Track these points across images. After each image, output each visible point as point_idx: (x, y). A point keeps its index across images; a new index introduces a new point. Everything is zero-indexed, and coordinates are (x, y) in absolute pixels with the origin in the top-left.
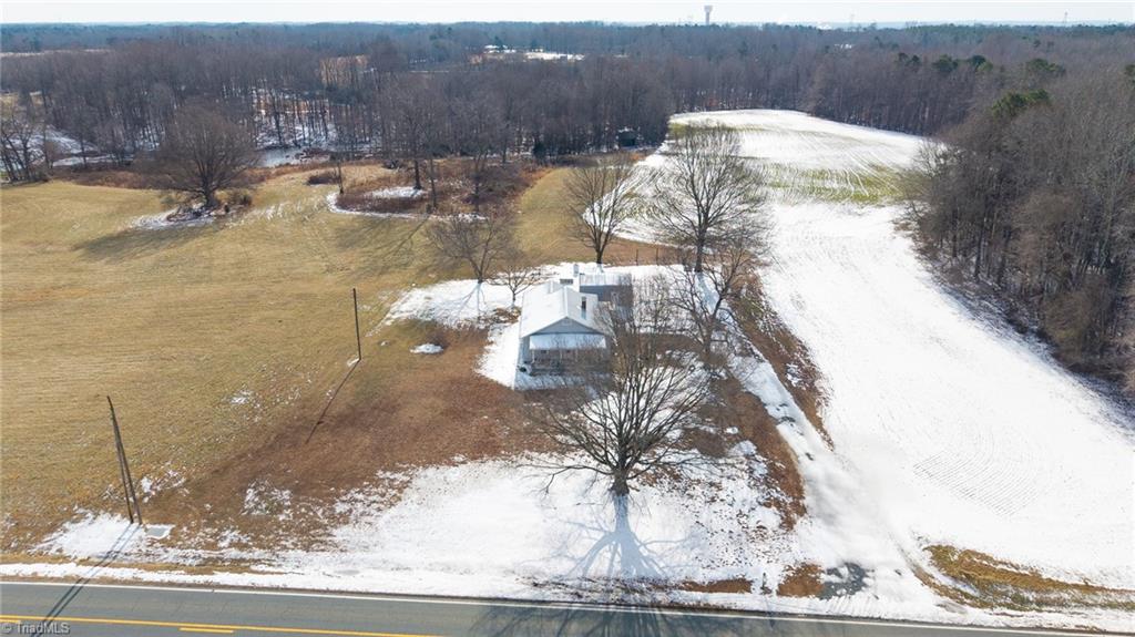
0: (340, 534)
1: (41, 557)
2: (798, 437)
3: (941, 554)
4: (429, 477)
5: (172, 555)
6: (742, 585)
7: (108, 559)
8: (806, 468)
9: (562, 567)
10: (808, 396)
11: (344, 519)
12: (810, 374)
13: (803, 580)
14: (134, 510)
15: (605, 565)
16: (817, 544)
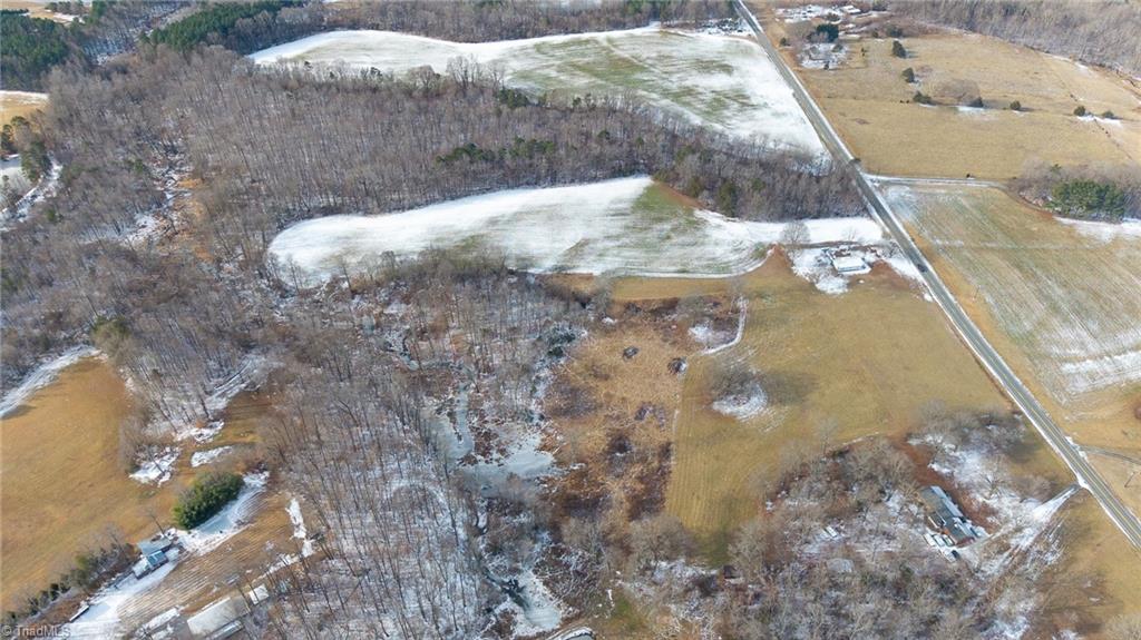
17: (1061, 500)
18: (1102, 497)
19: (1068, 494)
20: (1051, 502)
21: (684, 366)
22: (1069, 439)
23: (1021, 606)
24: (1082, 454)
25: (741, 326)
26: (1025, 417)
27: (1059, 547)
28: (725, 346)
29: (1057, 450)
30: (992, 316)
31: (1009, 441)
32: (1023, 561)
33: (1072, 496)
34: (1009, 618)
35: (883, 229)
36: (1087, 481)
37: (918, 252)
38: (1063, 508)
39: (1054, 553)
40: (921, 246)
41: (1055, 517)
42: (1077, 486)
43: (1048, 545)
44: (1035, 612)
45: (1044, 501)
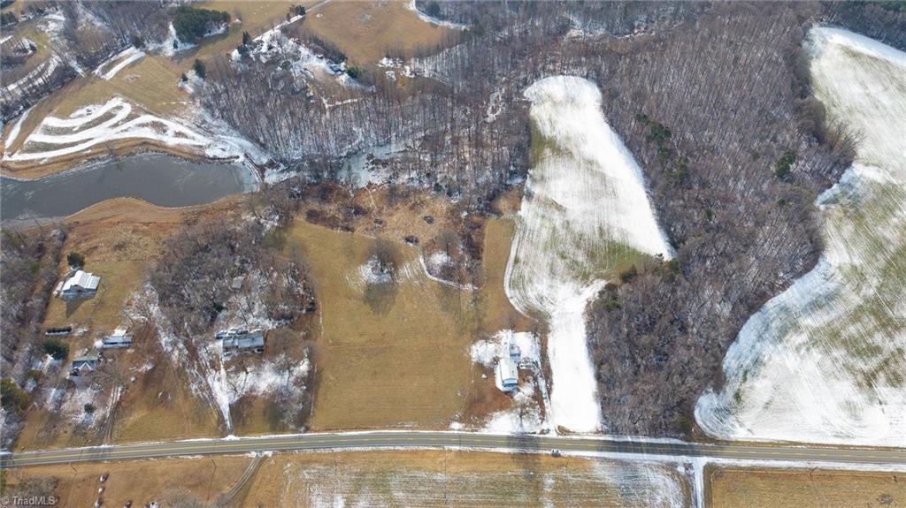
0: (487, 425)
1: (451, 430)
2: (546, 404)
3: (559, 427)
4: (495, 414)
5: (467, 429)
6: (535, 433)
7: (459, 430)
8: (547, 410)
9: (514, 431)
10: (549, 391)
11: (486, 423)
12: (551, 383)
13: (542, 432)
14: (458, 421)
15: (520, 430)
16: (545, 426)
17: (226, 417)
18: (215, 443)
19: (228, 423)
20: (228, 409)
21: (411, 245)
22: (269, 453)
23: (176, 353)
24: (253, 454)
25: (445, 282)
26: (301, 432)
27: (198, 395)
28: (425, 268)
29: (263, 437)
30: (419, 469)
31: (285, 411)
32: (200, 369)
33: (226, 425)
34: (174, 344)
35: (575, 433)
36: (231, 441)
37: (531, 451)
38: (220, 414)
39: (196, 390)
40: (542, 458)
41: (217, 407)
42: (230, 432)
43: (202, 390)
44: (169, 358)
45: (230, 406)
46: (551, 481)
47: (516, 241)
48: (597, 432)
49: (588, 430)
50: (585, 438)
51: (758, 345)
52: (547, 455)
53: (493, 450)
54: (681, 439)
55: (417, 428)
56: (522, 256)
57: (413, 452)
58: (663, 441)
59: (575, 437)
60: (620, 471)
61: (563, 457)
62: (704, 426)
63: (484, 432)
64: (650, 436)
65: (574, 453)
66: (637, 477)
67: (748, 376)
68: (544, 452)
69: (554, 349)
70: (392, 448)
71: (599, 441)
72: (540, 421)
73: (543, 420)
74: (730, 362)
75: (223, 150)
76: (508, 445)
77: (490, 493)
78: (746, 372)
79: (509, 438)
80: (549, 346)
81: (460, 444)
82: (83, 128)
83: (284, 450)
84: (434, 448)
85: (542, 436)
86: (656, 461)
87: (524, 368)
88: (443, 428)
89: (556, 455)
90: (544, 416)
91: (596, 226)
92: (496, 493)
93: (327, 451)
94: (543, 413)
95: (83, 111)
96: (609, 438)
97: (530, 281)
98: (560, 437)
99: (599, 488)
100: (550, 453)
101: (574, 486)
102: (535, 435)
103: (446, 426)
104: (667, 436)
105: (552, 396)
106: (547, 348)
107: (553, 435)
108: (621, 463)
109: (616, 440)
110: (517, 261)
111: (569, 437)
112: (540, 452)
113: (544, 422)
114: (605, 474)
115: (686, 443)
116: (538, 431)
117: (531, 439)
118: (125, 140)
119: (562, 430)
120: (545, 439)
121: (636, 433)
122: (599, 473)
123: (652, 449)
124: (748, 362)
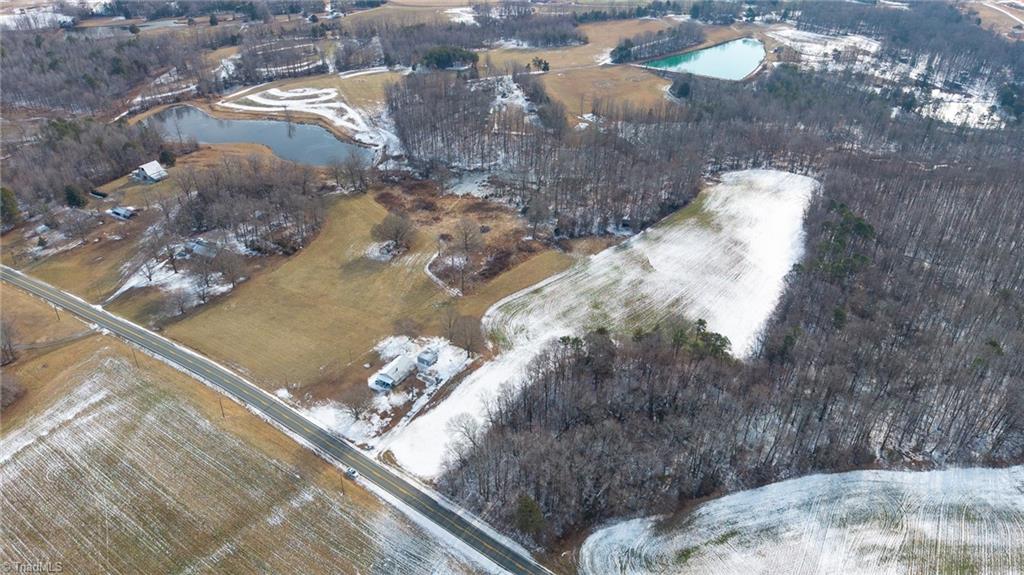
0: (313, 408)
1: (273, 393)
2: (403, 422)
3: (389, 452)
4: (333, 402)
5: (290, 401)
6: (353, 442)
7: (281, 398)
8: (395, 429)
9: (334, 429)
10: (422, 412)
11: (315, 405)
12: (434, 407)
13: (363, 446)
14: (289, 390)
15: (341, 431)
16: (373, 442)
17: (118, 293)
18: (83, 305)
19: (112, 297)
20: (126, 289)
21: (441, 241)
22: (106, 331)
23: (149, 238)
24: (95, 326)
25: (436, 279)
26: (151, 330)
27: (122, 271)
28: (430, 262)
29: (120, 319)
30: (197, 407)
31: (163, 311)
32: (149, 256)
33: (108, 298)
34: (156, 233)
35: (399, 468)
36: (95, 311)
37: (327, 457)
38: (117, 289)
39: (126, 267)
40: (331, 471)
41: (122, 284)
42: (103, 304)
43: (129, 270)
44: (139, 239)
45: (131, 288)
46: (309, 497)
47: (558, 276)
48: (429, 483)
49: (420, 473)
50: (405, 479)
51: (792, 513)
52: (340, 470)
53: (290, 433)
54: (533, 555)
55: (245, 377)
56: (548, 290)
57: (215, 393)
58: (505, 541)
59: (394, 472)
60: (406, 541)
61: (355, 484)
62: (587, 560)
63: (303, 413)
64: (492, 525)
65: (372, 486)
66: (420, 560)
67: (731, 541)
68: (341, 466)
69: (478, 378)
70: (202, 380)
71: (419, 491)
72: (374, 434)
73: (378, 434)
74: (719, 510)
75: (371, 138)
76: (310, 438)
77: (230, 467)
78: (733, 533)
79: (321, 432)
80: (474, 373)
81: (265, 410)
82: (288, 99)
83: (120, 334)
84: (237, 401)
85: (359, 449)
86: (467, 558)
87: (420, 379)
88: (269, 389)
89: (349, 477)
90: (384, 432)
91: (676, 296)
92: (236, 470)
93: (150, 354)
94: (387, 429)
95: (301, 90)
96: (435, 496)
97: (530, 312)
98: (377, 462)
99: (357, 542)
100: (345, 469)
101: (329, 521)
102: (350, 444)
103: (272, 389)
104: (516, 539)
105: (420, 420)
106: (470, 373)
107: (372, 456)
108: (418, 532)
109: (442, 503)
110: (536, 291)
111: (387, 467)
112: (336, 463)
113: (377, 438)
114: (383, 532)
115: (533, 562)
116: (360, 442)
117: (343, 446)
118: (308, 114)
119: (388, 457)
120: (357, 454)
121: (478, 511)
122: (377, 526)
123: (476, 540)
124: (750, 523)
